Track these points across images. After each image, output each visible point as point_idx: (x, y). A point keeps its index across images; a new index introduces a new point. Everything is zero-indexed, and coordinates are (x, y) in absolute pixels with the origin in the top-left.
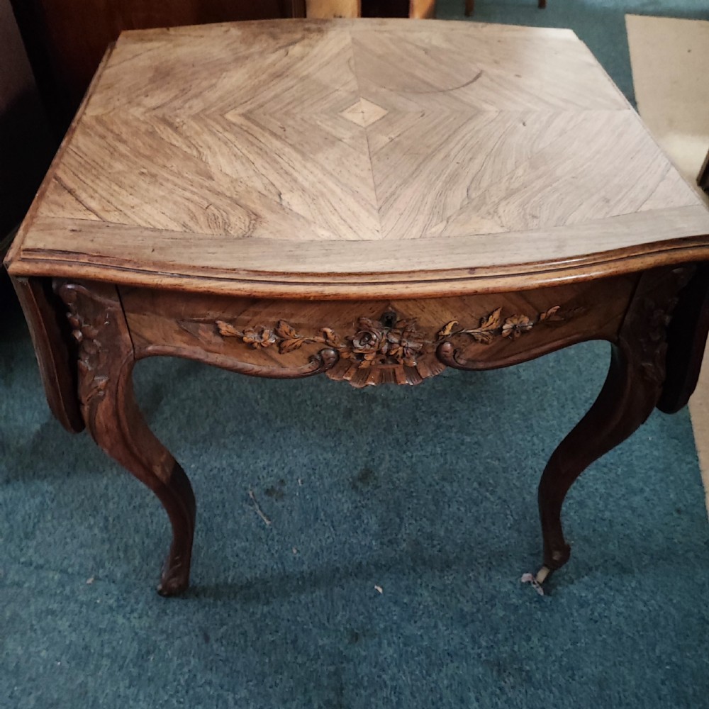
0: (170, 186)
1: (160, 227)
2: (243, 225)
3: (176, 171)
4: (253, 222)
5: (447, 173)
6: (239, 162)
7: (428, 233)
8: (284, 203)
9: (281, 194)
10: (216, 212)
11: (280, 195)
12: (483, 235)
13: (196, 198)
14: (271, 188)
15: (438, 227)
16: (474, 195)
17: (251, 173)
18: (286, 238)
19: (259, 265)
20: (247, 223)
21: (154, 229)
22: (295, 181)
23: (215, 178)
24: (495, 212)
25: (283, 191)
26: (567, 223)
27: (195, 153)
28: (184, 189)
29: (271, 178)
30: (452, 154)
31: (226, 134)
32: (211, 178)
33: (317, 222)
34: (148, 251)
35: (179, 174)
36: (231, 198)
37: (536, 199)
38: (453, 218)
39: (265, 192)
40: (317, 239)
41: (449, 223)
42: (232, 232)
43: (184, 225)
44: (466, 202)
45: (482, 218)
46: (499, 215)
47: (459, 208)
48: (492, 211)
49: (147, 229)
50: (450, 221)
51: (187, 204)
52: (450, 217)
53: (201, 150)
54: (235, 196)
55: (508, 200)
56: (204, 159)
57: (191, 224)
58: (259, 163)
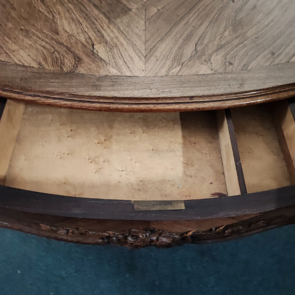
0: (35, 38)
1: (26, 64)
2: (71, 64)
3: (39, 28)
4: (77, 63)
5: (186, 34)
6: (74, 23)
7: (170, 72)
8: (95, 51)
9: (94, 45)
10: (58, 56)
11: (93, 45)
12: (201, 75)
13: (48, 46)
14: (89, 40)
15: (176, 69)
16: (199, 48)
17: (80, 30)
18: (92, 74)
19: (75, 91)
20: (73, 63)
21: (24, 66)
22: (103, 36)
23: (60, 34)
24: (210, 60)
25: (95, 43)
26: (248, 68)
27: (51, 17)
28: (43, 40)
29: (90, 34)
30: (190, 22)
31: (69, 5)
32: (57, 33)
33: (111, 64)
34: (18, 80)
35: (41, 30)
36: (67, 47)
37: (233, 52)
38: (185, 63)
39: (86, 44)
40: (109, 75)
41: (183, 67)
42: (64, 69)
43: (40, 64)
44: (194, 53)
45: (202, 64)
46: (211, 62)
47: (189, 57)
48: (207, 59)
49: (19, 65)
50: (184, 65)
51: (43, 50)
52: (184, 62)
53: (54, 15)
54: (69, 46)
55: (217, 53)
56: (55, 21)
57: (43, 63)
58: (84, 24)
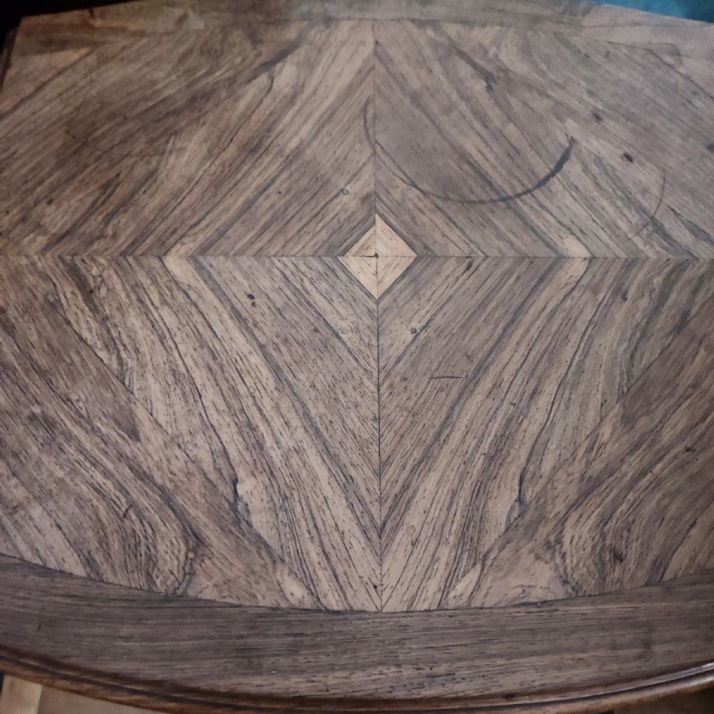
0: (71, 450)
1: (52, 564)
2: (175, 562)
3: (84, 412)
4: (191, 555)
5: (493, 434)
6: (178, 391)
7: (452, 595)
8: (240, 507)
9: (237, 480)
10: (138, 527)
11: (235, 482)
12: (534, 604)
13: (109, 486)
14: (221, 462)
15: (467, 579)
16: (529, 495)
17: (196, 421)
18: (236, 602)
19: (190, 674)
20: (182, 558)
21: (44, 571)
22: (261, 446)
23: (142, 436)
24: (559, 541)
25: (241, 474)
26: (668, 576)
27: (115, 366)
28: (95, 463)
29: (225, 438)
30: (507, 377)
31: (165, 312)
32: (134, 434)
33: (287, 559)
34: (30, 628)
35: (89, 422)
36: (162, 489)
37: (624, 507)
38: (492, 556)
39: (213, 476)
40: (283, 605)
41: (485, 571)
42: (158, 582)
43: (89, 562)
44: (515, 514)
45: (538, 558)
46: (564, 549)
47: (503, 528)
48: (552, 538)
49: (33, 568)
50: (489, 562)
51: (95, 502)
52: (488, 552)
53: (124, 355)
54: (169, 485)
55: (580, 510)
56: (127, 382)
57: (98, 558)
58: (208, 393)
